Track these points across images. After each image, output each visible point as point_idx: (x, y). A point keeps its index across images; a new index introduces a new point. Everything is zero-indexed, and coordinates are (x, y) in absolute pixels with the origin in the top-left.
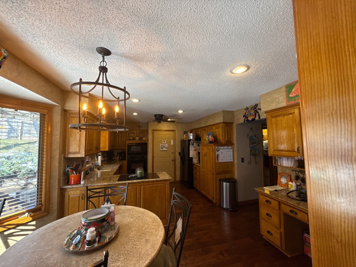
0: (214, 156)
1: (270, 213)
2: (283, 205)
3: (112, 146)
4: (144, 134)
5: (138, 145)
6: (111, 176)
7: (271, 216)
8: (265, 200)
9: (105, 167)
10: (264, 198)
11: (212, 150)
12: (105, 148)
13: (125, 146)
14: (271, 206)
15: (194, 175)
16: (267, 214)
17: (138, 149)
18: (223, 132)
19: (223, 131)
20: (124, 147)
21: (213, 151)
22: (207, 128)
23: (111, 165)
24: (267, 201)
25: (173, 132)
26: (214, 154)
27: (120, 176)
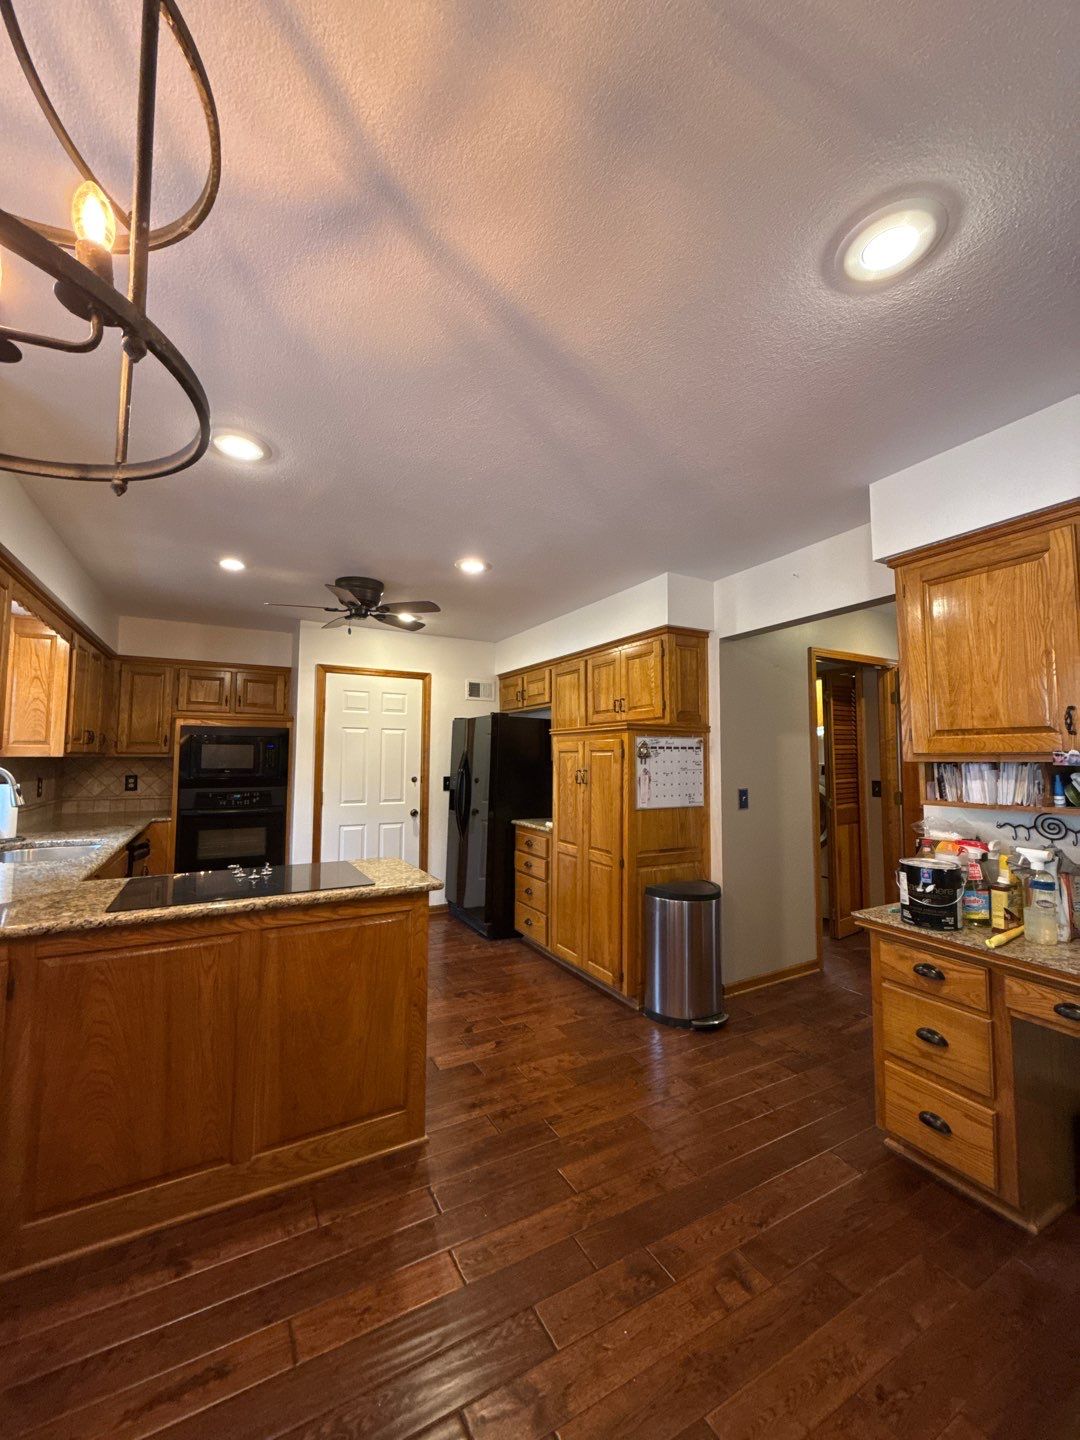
0: (626, 777)
1: (942, 1029)
2: (1013, 985)
3: (91, 739)
4: (272, 687)
5: (238, 737)
6: (64, 888)
7: (943, 1043)
8: (906, 968)
9: (41, 846)
10: (902, 958)
11: (618, 752)
12: (46, 742)
13: (168, 741)
14: (945, 990)
15: (518, 874)
16: (926, 1035)
17: (240, 757)
18: (667, 673)
19: (667, 668)
20: (165, 749)
21: (623, 757)
22: (582, 665)
23: (75, 837)
24: (924, 970)
25: (420, 682)
26: (626, 771)
27: (128, 883)
